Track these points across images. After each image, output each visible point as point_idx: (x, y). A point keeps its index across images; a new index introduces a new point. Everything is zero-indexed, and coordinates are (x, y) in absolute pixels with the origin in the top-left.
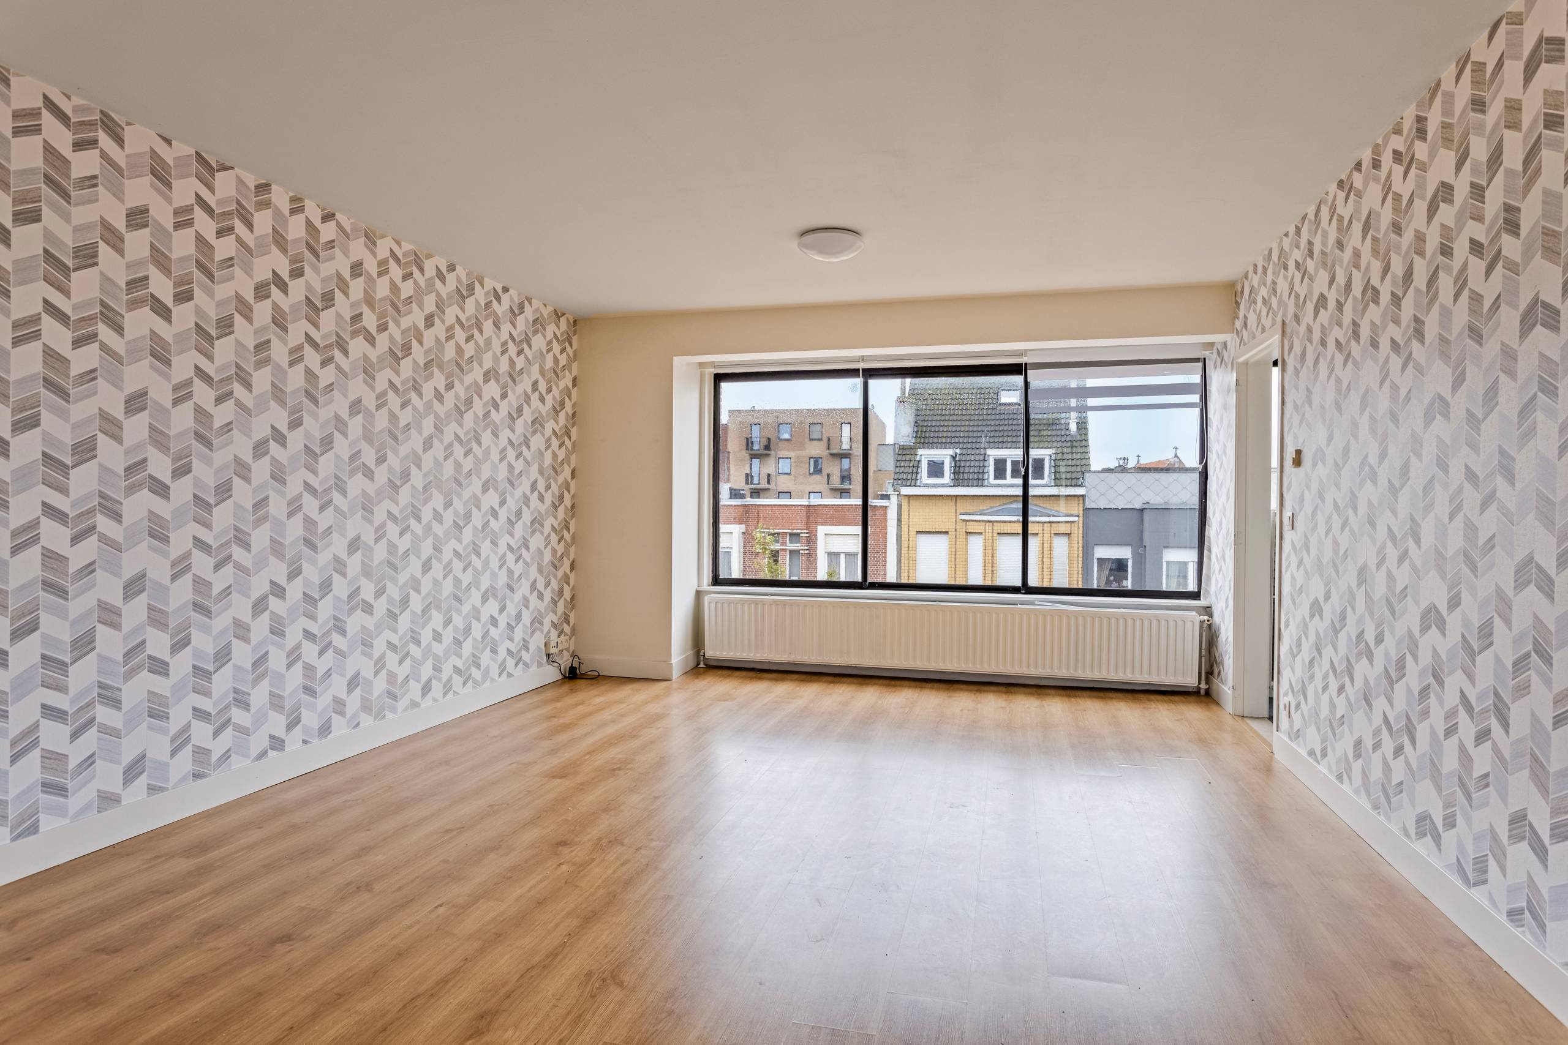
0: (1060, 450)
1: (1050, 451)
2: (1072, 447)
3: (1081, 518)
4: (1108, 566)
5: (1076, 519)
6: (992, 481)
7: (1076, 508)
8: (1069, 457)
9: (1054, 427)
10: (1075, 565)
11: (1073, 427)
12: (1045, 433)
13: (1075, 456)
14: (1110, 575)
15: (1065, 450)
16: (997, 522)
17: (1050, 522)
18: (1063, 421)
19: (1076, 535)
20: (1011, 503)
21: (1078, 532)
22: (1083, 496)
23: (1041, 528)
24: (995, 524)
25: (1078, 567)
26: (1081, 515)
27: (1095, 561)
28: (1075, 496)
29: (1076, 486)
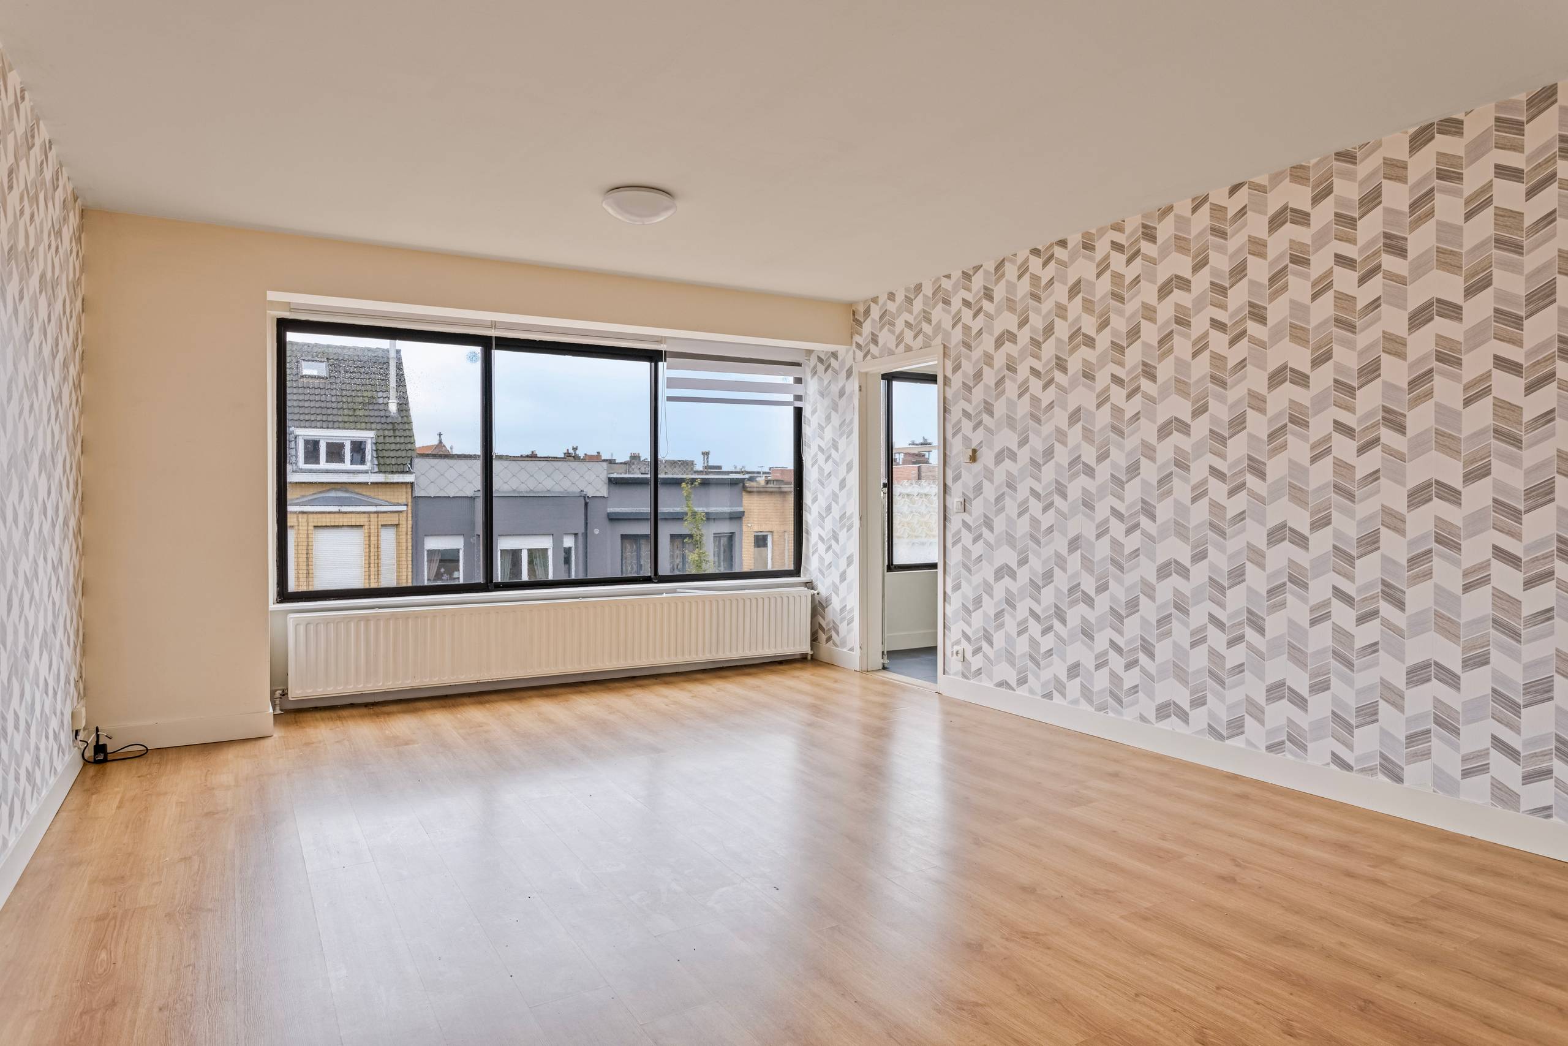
0: (381, 433)
1: (372, 434)
2: (394, 430)
3: (410, 508)
4: (437, 558)
5: (404, 508)
6: (302, 465)
7: (403, 496)
8: (392, 440)
9: (371, 407)
10: (404, 559)
11: (393, 407)
12: (361, 413)
13: (398, 440)
14: (439, 568)
15: (387, 433)
16: (313, 513)
17: (377, 513)
18: (381, 401)
19: (405, 526)
20: (328, 491)
21: (407, 524)
22: (412, 484)
23: (366, 519)
24: (311, 516)
25: (407, 561)
26: (410, 504)
27: (426, 553)
28: (402, 483)
29: (403, 472)
